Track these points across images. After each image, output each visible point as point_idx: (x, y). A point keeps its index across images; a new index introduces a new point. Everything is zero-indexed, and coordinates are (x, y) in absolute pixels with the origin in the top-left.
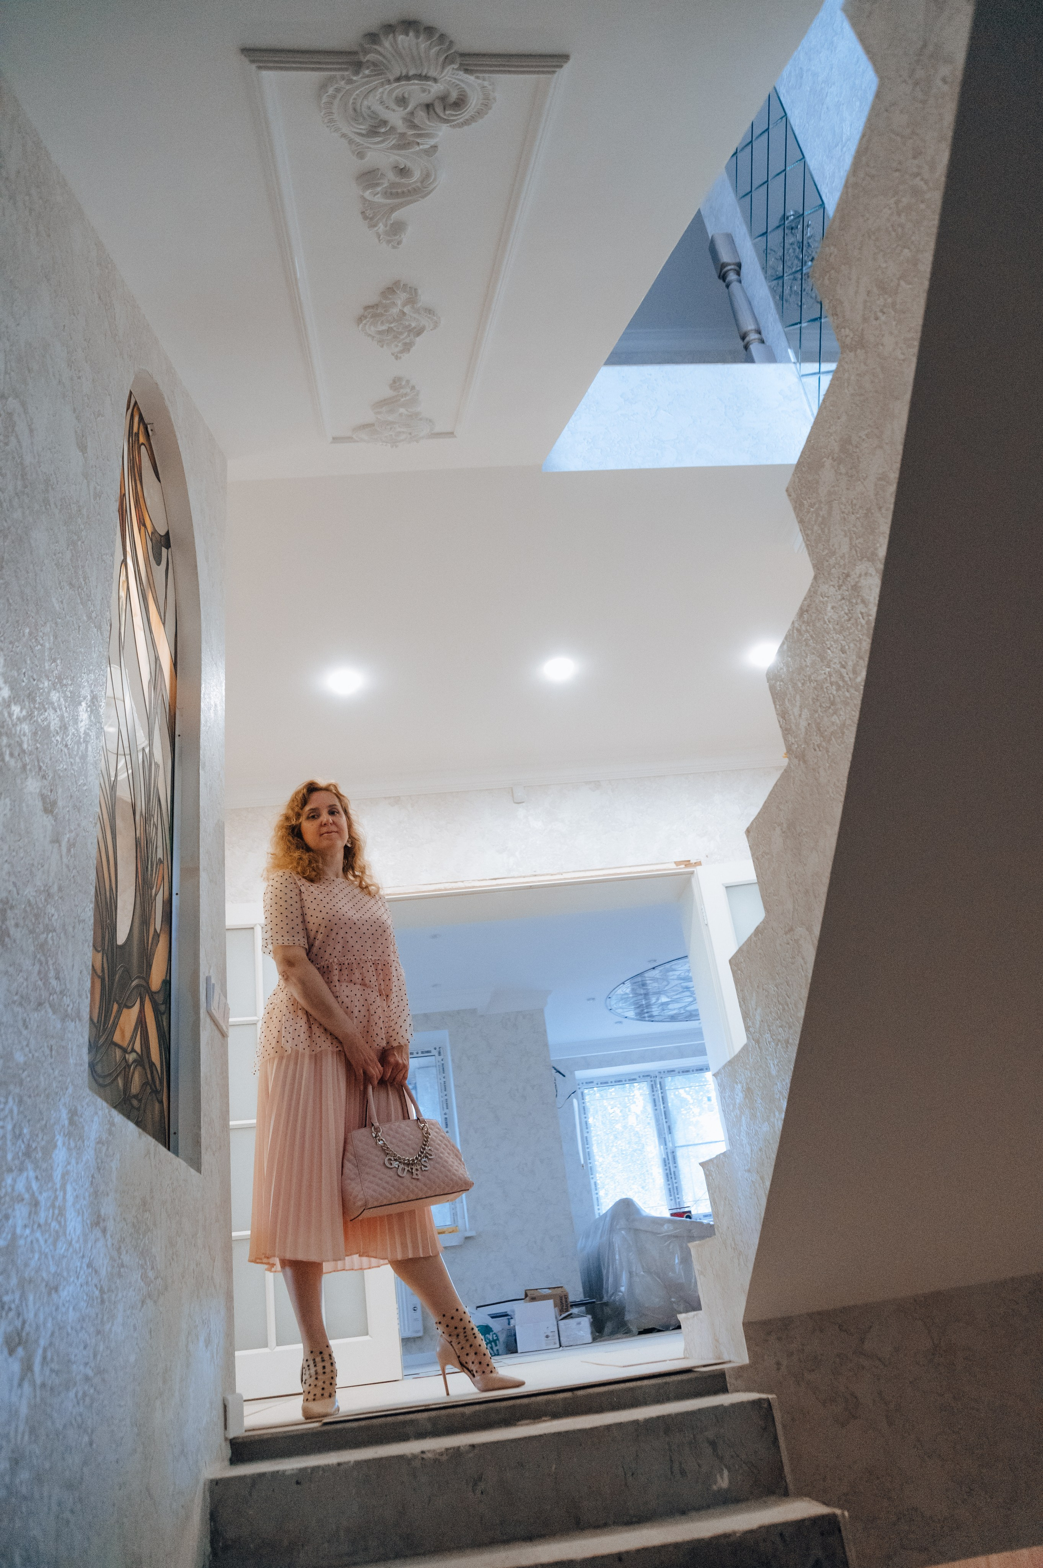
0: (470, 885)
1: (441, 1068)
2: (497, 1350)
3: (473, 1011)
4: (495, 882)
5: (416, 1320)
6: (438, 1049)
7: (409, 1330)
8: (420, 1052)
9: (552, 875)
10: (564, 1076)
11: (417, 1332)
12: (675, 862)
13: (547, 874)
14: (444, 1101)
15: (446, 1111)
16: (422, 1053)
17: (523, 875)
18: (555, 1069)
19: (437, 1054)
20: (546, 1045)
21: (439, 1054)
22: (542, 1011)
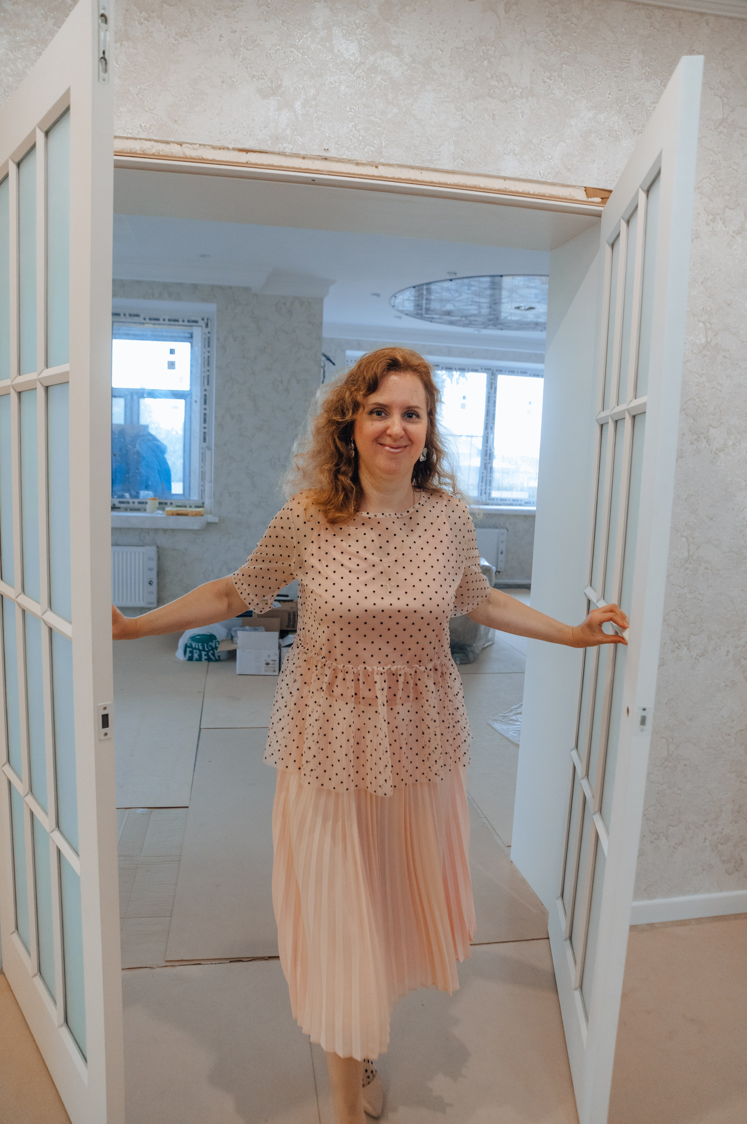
0: (194, 154)
1: (207, 340)
2: (219, 656)
3: (247, 290)
4: (244, 158)
5: (151, 593)
6: (206, 320)
7: (143, 600)
8: (186, 320)
9: (357, 164)
10: (334, 364)
11: (150, 603)
12: (586, 189)
13: (349, 161)
14: (206, 376)
15: (207, 387)
16: (189, 321)
17: (303, 153)
18: (326, 356)
19: (204, 326)
20: (320, 338)
21: (207, 325)
22: (321, 301)
